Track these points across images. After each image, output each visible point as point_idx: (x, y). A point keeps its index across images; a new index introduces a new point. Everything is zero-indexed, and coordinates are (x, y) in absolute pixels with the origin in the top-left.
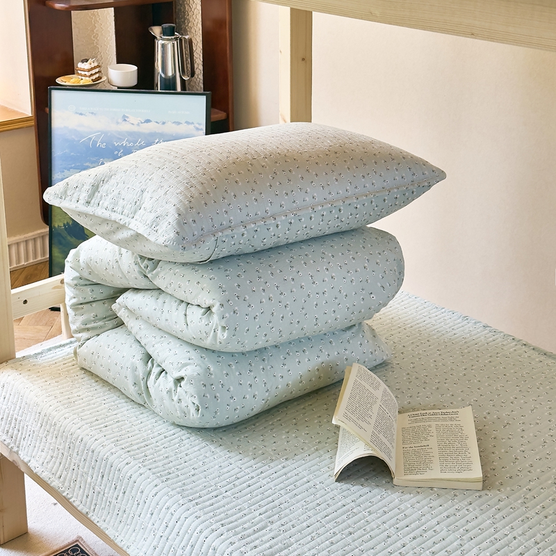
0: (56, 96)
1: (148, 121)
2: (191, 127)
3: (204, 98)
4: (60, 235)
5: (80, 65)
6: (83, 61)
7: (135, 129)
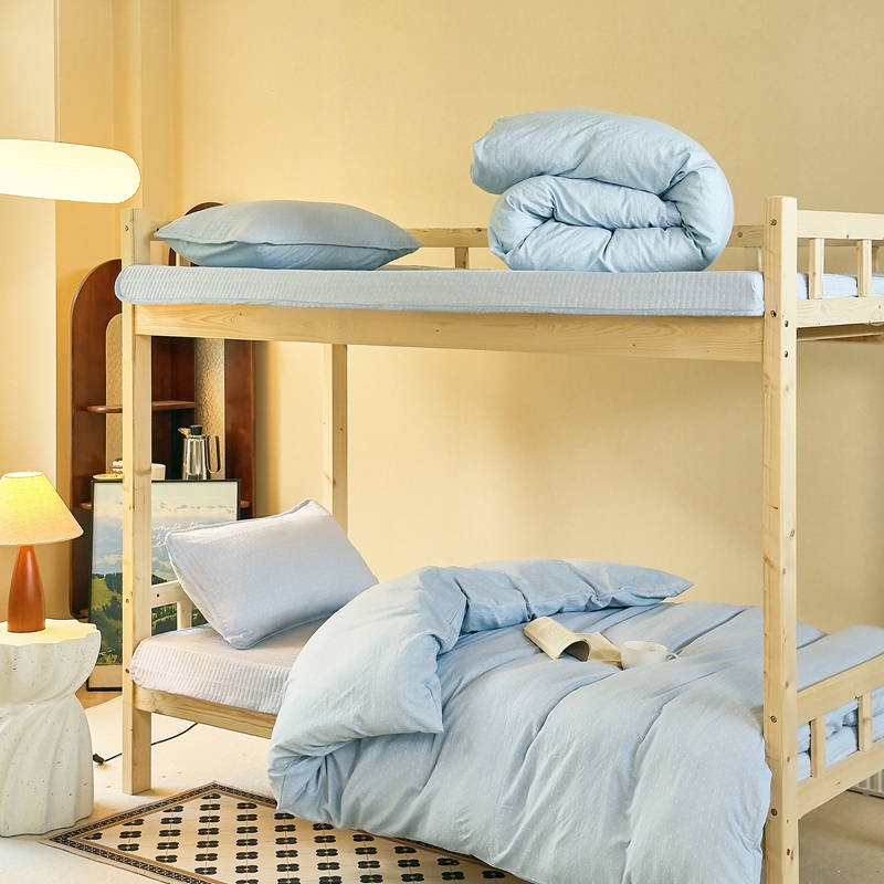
0: (98, 488)
1: (184, 507)
2: (224, 509)
3: (236, 484)
4: (98, 616)
5: (115, 463)
6: (117, 460)
7: (172, 514)
